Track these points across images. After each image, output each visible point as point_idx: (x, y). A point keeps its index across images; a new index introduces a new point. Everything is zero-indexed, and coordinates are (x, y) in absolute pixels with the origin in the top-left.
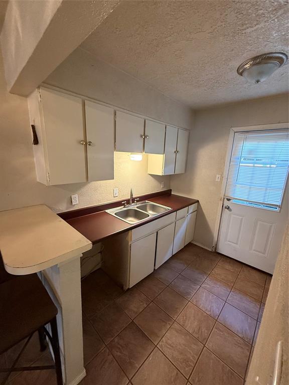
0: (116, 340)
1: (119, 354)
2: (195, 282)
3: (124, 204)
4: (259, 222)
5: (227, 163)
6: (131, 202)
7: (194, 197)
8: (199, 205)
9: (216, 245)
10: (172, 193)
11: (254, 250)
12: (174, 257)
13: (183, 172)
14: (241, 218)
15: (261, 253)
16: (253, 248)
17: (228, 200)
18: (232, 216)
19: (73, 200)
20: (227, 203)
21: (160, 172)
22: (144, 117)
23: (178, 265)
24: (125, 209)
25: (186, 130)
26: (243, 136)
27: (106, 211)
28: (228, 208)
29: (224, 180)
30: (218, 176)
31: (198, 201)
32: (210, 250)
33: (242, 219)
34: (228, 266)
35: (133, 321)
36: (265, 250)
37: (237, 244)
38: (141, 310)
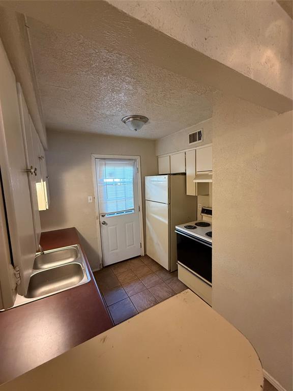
4: (126, 225)
5: (95, 185)
9: (103, 261)
11: (129, 246)
14: (114, 227)
16: (127, 244)
17: (103, 216)
18: (109, 228)
20: (102, 219)
26: (103, 162)
28: (104, 223)
29: (96, 200)
30: (89, 198)
31: (74, 229)
33: (116, 228)
36: (133, 242)
37: (117, 249)
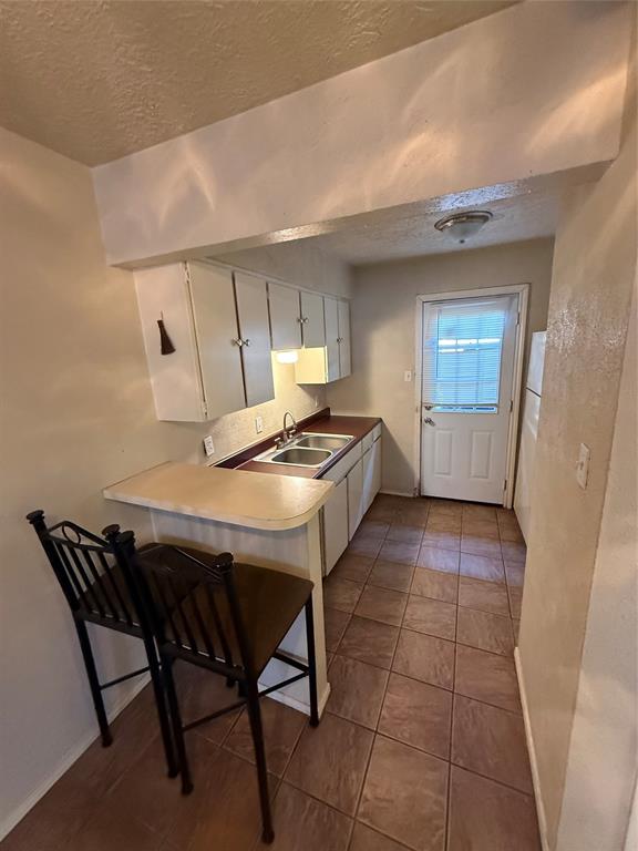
0: (345, 642)
1: (359, 654)
2: (411, 542)
3: (277, 443)
4: (475, 434)
6: (285, 436)
7: (373, 414)
8: (384, 428)
9: (420, 484)
10: (332, 414)
11: (475, 476)
12: (365, 518)
13: (349, 373)
14: (448, 432)
15: (483, 477)
16: (473, 473)
17: (428, 408)
18: (438, 432)
19: (207, 448)
20: (426, 414)
21: (322, 379)
22: (297, 287)
23: (376, 529)
24: (281, 451)
25: (344, 300)
26: (436, 307)
27: (254, 459)
28: (429, 421)
29: (418, 378)
30: (407, 373)
31: (381, 420)
32: (411, 495)
33: (451, 435)
34: (443, 510)
35: (353, 615)
36: (487, 472)
37: (448, 474)
38: (357, 599)
